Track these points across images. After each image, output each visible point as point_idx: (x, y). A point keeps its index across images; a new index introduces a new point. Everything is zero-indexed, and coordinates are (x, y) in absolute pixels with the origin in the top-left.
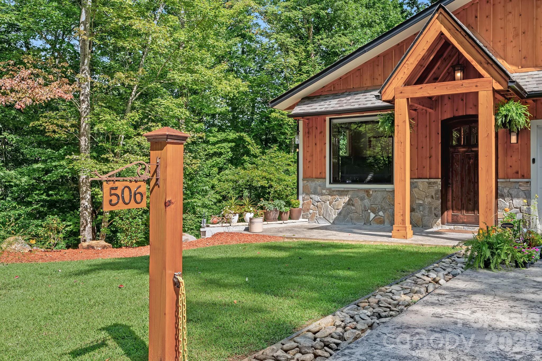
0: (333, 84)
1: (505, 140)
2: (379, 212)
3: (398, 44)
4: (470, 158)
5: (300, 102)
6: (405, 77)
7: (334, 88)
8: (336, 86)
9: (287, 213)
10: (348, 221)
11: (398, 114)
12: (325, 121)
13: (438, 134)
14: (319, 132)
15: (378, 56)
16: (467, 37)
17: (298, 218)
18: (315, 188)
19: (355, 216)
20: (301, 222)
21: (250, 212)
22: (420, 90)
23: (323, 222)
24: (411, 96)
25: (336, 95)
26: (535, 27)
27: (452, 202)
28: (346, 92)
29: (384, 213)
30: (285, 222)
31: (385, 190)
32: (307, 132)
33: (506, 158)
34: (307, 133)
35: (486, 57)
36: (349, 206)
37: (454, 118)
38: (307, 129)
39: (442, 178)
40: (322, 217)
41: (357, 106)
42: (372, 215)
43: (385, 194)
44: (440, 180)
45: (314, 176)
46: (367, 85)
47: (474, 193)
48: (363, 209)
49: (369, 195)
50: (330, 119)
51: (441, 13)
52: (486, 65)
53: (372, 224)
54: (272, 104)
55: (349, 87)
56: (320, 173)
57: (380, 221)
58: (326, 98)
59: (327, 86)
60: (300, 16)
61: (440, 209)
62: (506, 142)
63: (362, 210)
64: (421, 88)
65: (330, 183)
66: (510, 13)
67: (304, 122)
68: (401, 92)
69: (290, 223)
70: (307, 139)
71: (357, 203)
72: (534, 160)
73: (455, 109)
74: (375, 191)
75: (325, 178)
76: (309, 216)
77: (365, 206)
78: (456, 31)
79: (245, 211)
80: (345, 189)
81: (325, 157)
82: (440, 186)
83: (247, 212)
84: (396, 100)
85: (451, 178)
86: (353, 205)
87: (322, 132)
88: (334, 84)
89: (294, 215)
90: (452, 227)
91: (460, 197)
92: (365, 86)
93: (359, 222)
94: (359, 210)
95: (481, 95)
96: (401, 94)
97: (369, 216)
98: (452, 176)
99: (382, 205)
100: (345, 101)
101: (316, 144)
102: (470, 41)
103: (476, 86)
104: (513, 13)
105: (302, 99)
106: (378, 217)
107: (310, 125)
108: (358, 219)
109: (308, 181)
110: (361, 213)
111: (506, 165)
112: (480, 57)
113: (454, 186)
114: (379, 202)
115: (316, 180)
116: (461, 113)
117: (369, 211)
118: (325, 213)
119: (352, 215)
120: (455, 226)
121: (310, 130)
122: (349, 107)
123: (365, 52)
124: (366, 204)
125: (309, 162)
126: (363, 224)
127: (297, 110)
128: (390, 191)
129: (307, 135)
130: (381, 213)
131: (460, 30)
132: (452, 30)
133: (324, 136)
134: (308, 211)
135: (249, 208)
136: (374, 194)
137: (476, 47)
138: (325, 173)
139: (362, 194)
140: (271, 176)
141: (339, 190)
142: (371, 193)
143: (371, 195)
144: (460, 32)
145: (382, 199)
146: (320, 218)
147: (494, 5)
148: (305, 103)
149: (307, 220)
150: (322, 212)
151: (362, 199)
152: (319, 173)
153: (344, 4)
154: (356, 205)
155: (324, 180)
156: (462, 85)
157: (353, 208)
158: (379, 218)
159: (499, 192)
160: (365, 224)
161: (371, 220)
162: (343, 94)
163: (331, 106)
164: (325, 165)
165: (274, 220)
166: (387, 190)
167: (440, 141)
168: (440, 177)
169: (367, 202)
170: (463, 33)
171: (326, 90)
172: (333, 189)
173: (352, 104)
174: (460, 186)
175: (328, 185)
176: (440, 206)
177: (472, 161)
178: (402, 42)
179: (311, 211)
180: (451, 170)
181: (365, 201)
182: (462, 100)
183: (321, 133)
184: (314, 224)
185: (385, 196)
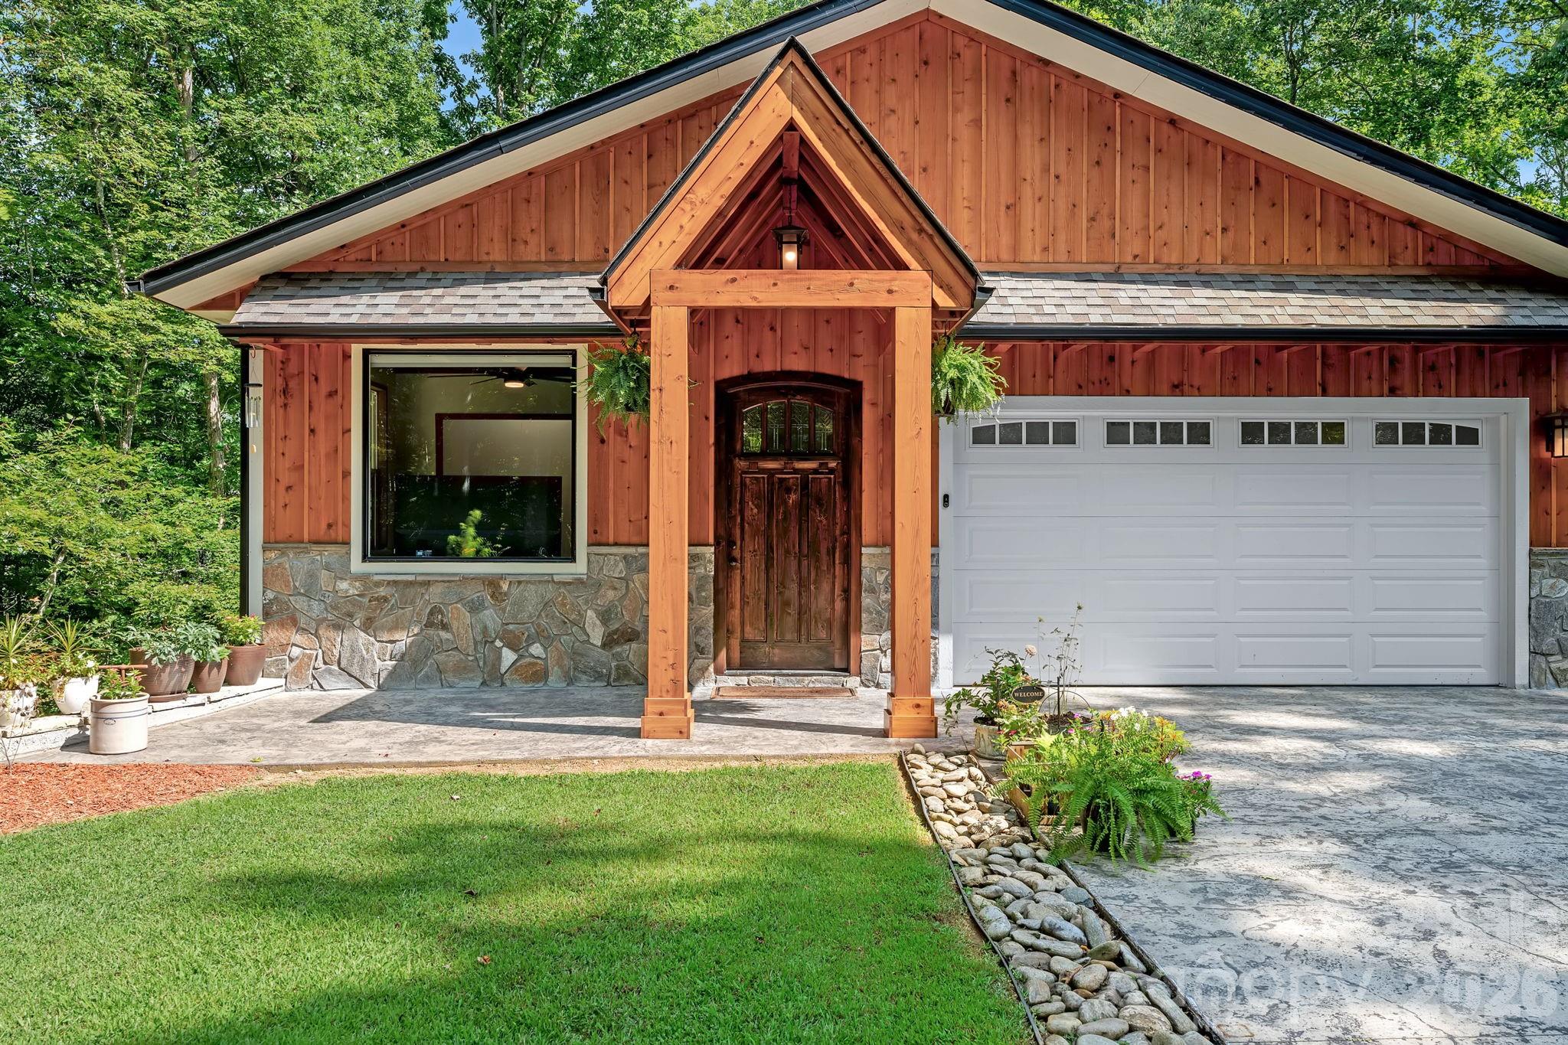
0: (378, 240)
1: (880, 445)
2: (529, 645)
3: (592, 147)
4: (788, 490)
5: (254, 285)
6: (685, 241)
7: (380, 253)
8: (388, 248)
9: (219, 666)
10: (428, 678)
11: (661, 355)
12: (347, 357)
13: (707, 418)
14: (324, 387)
15: (530, 173)
16: (865, 148)
17: (252, 680)
18: (312, 576)
19: (451, 659)
20: (264, 691)
21: (85, 675)
22: (730, 287)
23: (340, 686)
24: (701, 302)
25: (388, 279)
26: (950, 158)
27: (742, 610)
28: (422, 270)
29: (545, 649)
30: (214, 696)
31: (550, 579)
32: (279, 388)
33: (880, 491)
34: (282, 392)
35: (916, 212)
36: (431, 632)
37: (750, 377)
38: (280, 381)
39: (717, 544)
40: (335, 667)
41: (472, 319)
42: (508, 657)
43: (550, 592)
44: (712, 549)
45: (306, 537)
46: (491, 258)
47: (800, 585)
48: (479, 638)
49: (497, 595)
50: (366, 353)
51: (792, 63)
52: (915, 236)
53: (508, 683)
54: (152, 284)
55: (432, 257)
56: (330, 526)
57: (535, 673)
58: (356, 284)
59: (353, 244)
60: (161, 25)
61: (711, 630)
62: (882, 450)
63: (476, 643)
64: (734, 280)
65: (365, 558)
66: (893, 111)
67: (269, 356)
68: (671, 287)
69: (230, 699)
70: (281, 411)
71: (458, 619)
72: (946, 497)
73: (753, 351)
74: (519, 581)
75: (346, 543)
76: (289, 667)
77: (485, 628)
78: (835, 126)
79: (63, 672)
80: (420, 578)
81: (346, 474)
82: (711, 567)
83: (72, 675)
84: (655, 311)
85: (739, 543)
86: (445, 627)
87: (337, 394)
88: (378, 243)
89: (241, 669)
90: (744, 680)
91: (763, 597)
92: (485, 258)
93: (464, 679)
94: (466, 642)
95: (901, 316)
96: (670, 293)
97: (499, 658)
98: (742, 539)
99: (539, 625)
100: (428, 301)
101: (312, 431)
102: (875, 159)
103: (890, 292)
104: (899, 112)
105: (264, 278)
106: (528, 660)
107: (293, 368)
108: (461, 670)
109: (283, 554)
110: (471, 651)
111: (880, 510)
112: (898, 211)
113: (748, 565)
114: (530, 617)
115: (315, 547)
116: (768, 365)
117: (498, 644)
118: (346, 655)
119: (441, 658)
120: (752, 678)
121: (292, 384)
122: (446, 319)
123: (501, 151)
124: (490, 625)
125: (289, 488)
126: (477, 684)
127: (250, 313)
128: (565, 584)
129: (280, 400)
130: (536, 649)
131: (846, 124)
132: (823, 121)
133: (345, 406)
134: (283, 651)
135: (76, 662)
136: (516, 591)
137: (892, 181)
138: (347, 525)
139: (473, 593)
140: (64, 520)
141: (395, 582)
142: (505, 587)
143: (506, 594)
144: (847, 131)
145: (540, 607)
146: (330, 672)
147: (853, 83)
148: (277, 293)
149: (282, 681)
150: (336, 652)
151: (475, 608)
152: (324, 526)
153: (300, 19)
154: (455, 625)
155: (342, 549)
156: (852, 284)
157: (444, 635)
158: (530, 664)
159: (864, 581)
160: (484, 683)
161: (503, 671)
162: (412, 275)
163: (380, 310)
164: (346, 499)
165: (178, 693)
166: (556, 578)
167: (712, 440)
168: (711, 540)
169: (490, 617)
170: (853, 133)
171: (352, 258)
172: (377, 578)
173: (455, 310)
174: (763, 566)
175: (357, 565)
176: (712, 621)
177: (793, 497)
178: (603, 142)
179: (296, 652)
180: (739, 520)
181: (486, 612)
182: (772, 329)
183: (332, 394)
184: (308, 693)
185: (549, 596)
